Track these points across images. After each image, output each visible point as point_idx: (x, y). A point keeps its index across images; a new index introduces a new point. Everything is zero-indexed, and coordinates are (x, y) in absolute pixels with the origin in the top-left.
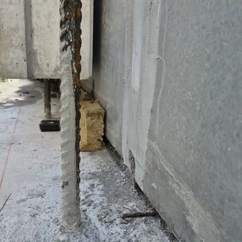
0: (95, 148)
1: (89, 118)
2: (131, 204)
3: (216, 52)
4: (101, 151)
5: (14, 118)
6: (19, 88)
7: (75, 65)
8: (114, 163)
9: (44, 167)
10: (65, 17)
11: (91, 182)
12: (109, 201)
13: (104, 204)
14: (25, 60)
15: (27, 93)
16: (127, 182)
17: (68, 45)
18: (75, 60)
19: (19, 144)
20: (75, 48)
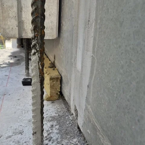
0: (55, 99)
1: (51, 81)
2: (75, 140)
3: (127, 65)
4: (58, 100)
5: (7, 76)
6: (11, 53)
7: (40, 64)
8: (65, 110)
9: (24, 112)
10: (34, 35)
11: (51, 123)
12: (62, 138)
13: (58, 140)
14: (17, 26)
15: (16, 57)
16: (73, 123)
17: (36, 52)
18: (40, 61)
19: (9, 95)
20: (40, 54)
